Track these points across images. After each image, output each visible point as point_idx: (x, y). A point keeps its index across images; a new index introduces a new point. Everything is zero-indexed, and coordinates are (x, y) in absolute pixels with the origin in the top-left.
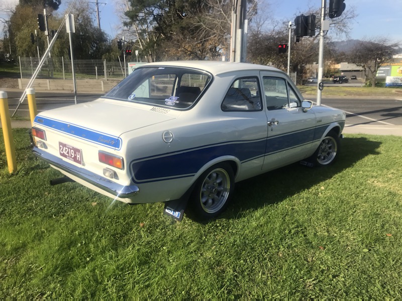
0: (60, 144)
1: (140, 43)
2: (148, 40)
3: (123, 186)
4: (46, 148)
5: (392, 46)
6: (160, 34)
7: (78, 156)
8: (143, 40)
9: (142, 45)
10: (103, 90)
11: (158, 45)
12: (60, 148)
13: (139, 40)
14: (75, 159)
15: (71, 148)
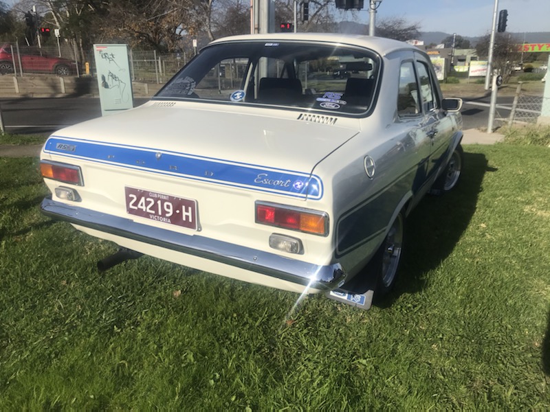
0: (129, 191)
1: (55, 19)
2: (68, 15)
3: (317, 266)
4: (78, 199)
5: (409, 29)
6: (86, 5)
7: (184, 214)
8: (58, 14)
9: (58, 21)
10: (17, 90)
11: (86, 22)
12: (128, 200)
13: (53, 14)
14: (176, 219)
15: (165, 198)
